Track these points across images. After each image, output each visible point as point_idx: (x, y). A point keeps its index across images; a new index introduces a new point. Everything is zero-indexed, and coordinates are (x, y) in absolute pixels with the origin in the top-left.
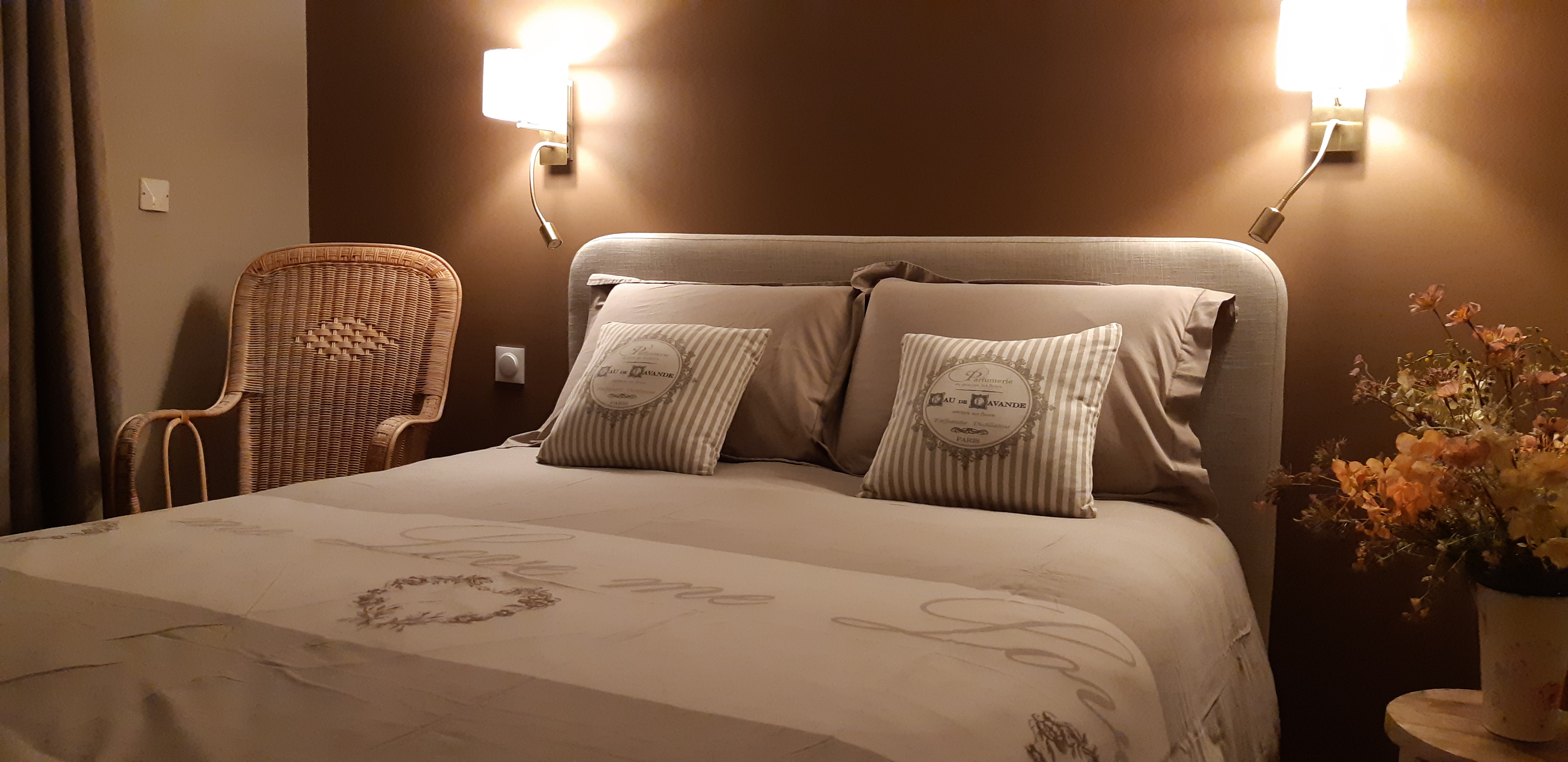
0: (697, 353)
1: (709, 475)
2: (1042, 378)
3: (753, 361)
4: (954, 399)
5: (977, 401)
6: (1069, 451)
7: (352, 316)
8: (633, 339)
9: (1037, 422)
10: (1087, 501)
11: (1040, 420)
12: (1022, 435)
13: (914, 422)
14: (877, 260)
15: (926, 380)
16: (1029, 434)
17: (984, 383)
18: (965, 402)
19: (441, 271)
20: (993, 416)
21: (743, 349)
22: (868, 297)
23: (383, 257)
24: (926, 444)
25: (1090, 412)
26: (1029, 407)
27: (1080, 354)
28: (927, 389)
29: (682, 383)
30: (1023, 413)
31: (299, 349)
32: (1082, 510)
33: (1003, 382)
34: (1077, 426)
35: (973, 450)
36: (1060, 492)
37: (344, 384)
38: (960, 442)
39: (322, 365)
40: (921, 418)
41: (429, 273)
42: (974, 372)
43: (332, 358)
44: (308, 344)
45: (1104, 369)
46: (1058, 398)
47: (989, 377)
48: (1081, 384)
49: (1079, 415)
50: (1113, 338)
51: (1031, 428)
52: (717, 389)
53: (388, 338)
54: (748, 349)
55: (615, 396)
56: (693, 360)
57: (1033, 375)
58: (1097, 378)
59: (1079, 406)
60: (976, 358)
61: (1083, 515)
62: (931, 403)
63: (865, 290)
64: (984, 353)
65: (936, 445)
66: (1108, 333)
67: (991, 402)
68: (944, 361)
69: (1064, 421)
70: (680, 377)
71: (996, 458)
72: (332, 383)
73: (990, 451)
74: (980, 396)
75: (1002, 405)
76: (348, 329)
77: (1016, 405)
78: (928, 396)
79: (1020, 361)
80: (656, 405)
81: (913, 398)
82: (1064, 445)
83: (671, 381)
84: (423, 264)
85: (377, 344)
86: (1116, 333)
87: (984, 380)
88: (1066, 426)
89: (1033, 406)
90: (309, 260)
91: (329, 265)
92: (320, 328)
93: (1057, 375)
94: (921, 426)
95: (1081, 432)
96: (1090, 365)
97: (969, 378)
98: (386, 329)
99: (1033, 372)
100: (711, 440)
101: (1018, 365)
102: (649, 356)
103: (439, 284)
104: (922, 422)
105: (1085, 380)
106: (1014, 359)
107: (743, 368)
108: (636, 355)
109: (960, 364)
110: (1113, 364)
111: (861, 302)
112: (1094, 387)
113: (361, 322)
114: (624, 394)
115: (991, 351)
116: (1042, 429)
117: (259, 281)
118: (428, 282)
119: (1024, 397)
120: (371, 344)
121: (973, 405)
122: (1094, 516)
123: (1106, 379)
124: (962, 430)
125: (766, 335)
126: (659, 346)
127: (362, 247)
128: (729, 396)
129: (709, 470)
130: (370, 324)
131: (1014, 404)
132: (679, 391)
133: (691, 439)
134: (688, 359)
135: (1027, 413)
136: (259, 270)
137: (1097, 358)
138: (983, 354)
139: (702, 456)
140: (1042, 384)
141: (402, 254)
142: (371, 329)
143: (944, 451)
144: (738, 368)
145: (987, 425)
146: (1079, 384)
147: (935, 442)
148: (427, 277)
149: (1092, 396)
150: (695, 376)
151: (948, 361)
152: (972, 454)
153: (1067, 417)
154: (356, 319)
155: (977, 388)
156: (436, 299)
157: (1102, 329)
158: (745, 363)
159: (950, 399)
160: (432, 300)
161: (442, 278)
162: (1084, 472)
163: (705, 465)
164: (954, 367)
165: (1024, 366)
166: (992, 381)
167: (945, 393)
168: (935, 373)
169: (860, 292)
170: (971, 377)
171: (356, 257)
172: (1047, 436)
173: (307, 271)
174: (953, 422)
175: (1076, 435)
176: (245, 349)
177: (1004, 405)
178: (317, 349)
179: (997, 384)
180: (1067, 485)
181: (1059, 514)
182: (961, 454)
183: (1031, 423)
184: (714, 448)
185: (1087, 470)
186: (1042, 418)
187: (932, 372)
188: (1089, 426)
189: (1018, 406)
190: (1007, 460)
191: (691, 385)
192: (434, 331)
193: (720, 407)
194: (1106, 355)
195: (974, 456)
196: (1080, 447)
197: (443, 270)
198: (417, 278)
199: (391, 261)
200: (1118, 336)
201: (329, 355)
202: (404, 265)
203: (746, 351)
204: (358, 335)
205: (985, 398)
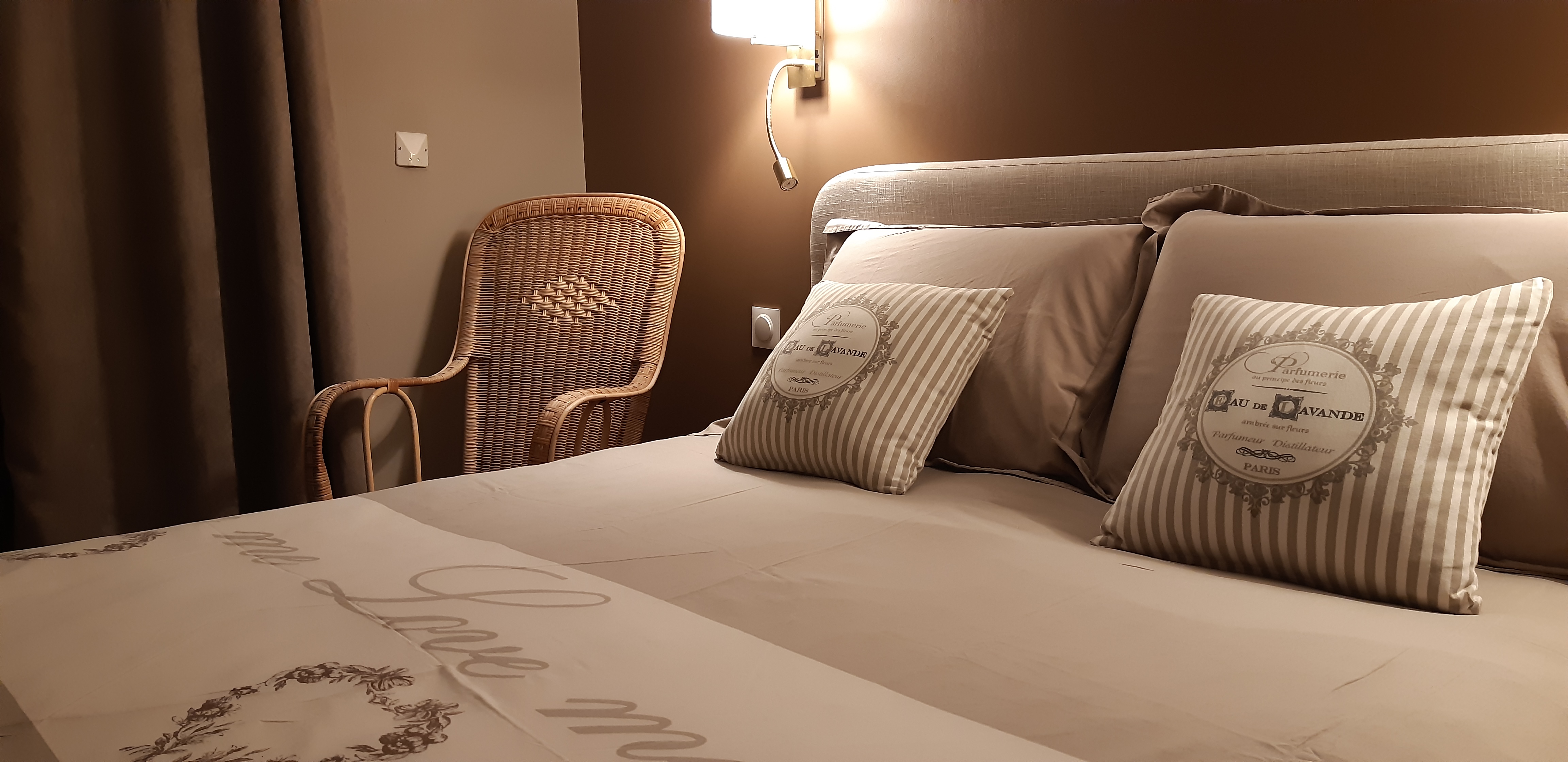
0: (901, 324)
1: (899, 493)
2: (1396, 371)
3: (983, 333)
4: (1248, 401)
5: (1284, 407)
6: (1436, 497)
7: (576, 275)
8: (831, 305)
9: (1381, 446)
10: (1463, 584)
11: (1386, 442)
12: (1353, 466)
13: (1182, 435)
14: (1181, 184)
15: (1211, 368)
16: (1364, 466)
17: (1299, 377)
18: (1263, 407)
19: (663, 222)
20: (1307, 431)
21: (966, 318)
22: (1161, 239)
23: (607, 208)
24: (1197, 472)
25: (1483, 429)
26: (1369, 418)
27: (1470, 331)
28: (1209, 382)
29: (876, 365)
30: (1357, 428)
31: (525, 312)
32: (1451, 598)
33: (1330, 376)
34: (1455, 453)
35: (1269, 486)
36: (1414, 566)
37: (565, 350)
38: (1248, 471)
39: (545, 327)
40: (1193, 429)
41: (652, 224)
42: (1285, 359)
43: (556, 321)
44: (533, 305)
45: (1515, 356)
46: (1423, 405)
47: (1309, 367)
48: (1467, 381)
49: (1460, 434)
50: (1534, 303)
51: (1370, 456)
52: (923, 374)
53: (609, 298)
54: (974, 318)
55: (796, 380)
56: (894, 333)
57: (1382, 366)
58: (1499, 372)
59: (1463, 420)
60: (1292, 336)
61: (1454, 609)
62: (1211, 407)
63: (1158, 229)
64: (1307, 326)
65: (1212, 473)
66: (1525, 297)
67: (1305, 408)
68: (1244, 337)
69: (1431, 445)
70: (874, 357)
71: (1305, 502)
72: (554, 347)
73: (1295, 489)
74: (1289, 398)
75: (1324, 416)
76: (572, 288)
77: (1347, 416)
78: (1210, 395)
79: (1364, 341)
80: (839, 395)
81: (1188, 396)
82: (1427, 487)
83: (861, 362)
84: (646, 214)
85: (599, 305)
86: (1540, 295)
87: (1299, 372)
88: (1434, 453)
89: (1376, 418)
90: (537, 213)
91: (556, 218)
92: (546, 287)
93: (1424, 367)
94: (1191, 442)
95: (1463, 463)
96: (1487, 350)
97: (1276, 368)
98: (608, 289)
99: (1383, 361)
100: (908, 443)
101: (1359, 349)
102: (843, 327)
103: (661, 237)
104: (1194, 436)
105: (1477, 375)
106: (1354, 338)
107: (965, 344)
108: (828, 326)
109: (1266, 344)
110: (1533, 348)
111: (1152, 246)
112: (1494, 387)
113: (584, 280)
114: (805, 378)
115: (1318, 324)
116: (1388, 458)
117: (491, 238)
118: (651, 235)
119: (1363, 403)
120: (592, 305)
121: (1276, 413)
122: (1474, 610)
123: (1517, 373)
124: (1253, 452)
125: (1004, 297)
126: (859, 314)
127: (588, 198)
128: (941, 383)
129: (899, 485)
130: (593, 283)
131: (1344, 413)
132: (870, 375)
133: (879, 441)
134: (889, 331)
135: (1365, 429)
136: (491, 225)
137: (1501, 339)
138: (1304, 328)
139: (893, 467)
140: (1397, 381)
141: (626, 203)
142: (593, 289)
143: (1222, 484)
144: (957, 344)
145: (1295, 446)
146: (1464, 383)
147: (1211, 468)
148: (650, 229)
149: (1488, 403)
150: (894, 355)
151: (1248, 339)
152: (1267, 492)
153: (1437, 439)
154: (579, 277)
155: (1285, 385)
156: (658, 254)
157: (1516, 289)
158: (969, 337)
159: (1241, 400)
160: (654, 254)
161: (664, 229)
162: (1461, 535)
163: (896, 479)
164: (1255, 350)
165: (1369, 351)
166: (1311, 374)
167: (1234, 391)
168: (1226, 358)
169: (1151, 232)
170: (1279, 365)
171: (582, 208)
172: (1397, 468)
173: (535, 226)
174: (1242, 438)
175: (1452, 469)
176: (474, 311)
177: (1327, 414)
178: (542, 311)
179: (1319, 379)
180: (1427, 555)
181: (1411, 603)
182: (1248, 491)
183: (1370, 446)
184: (913, 456)
185: (1469, 531)
186: (1390, 439)
187: (1222, 357)
188: (1479, 455)
189: (1351, 415)
190: (1324, 507)
191: (887, 367)
192: (654, 290)
193: (925, 398)
194: (1520, 332)
195: (1269, 495)
196: (1457, 492)
197: (666, 221)
198: (640, 230)
199: (615, 212)
200: (1543, 300)
201: (552, 318)
202: (627, 217)
203: (972, 320)
204: (581, 295)
205: (1296, 401)
